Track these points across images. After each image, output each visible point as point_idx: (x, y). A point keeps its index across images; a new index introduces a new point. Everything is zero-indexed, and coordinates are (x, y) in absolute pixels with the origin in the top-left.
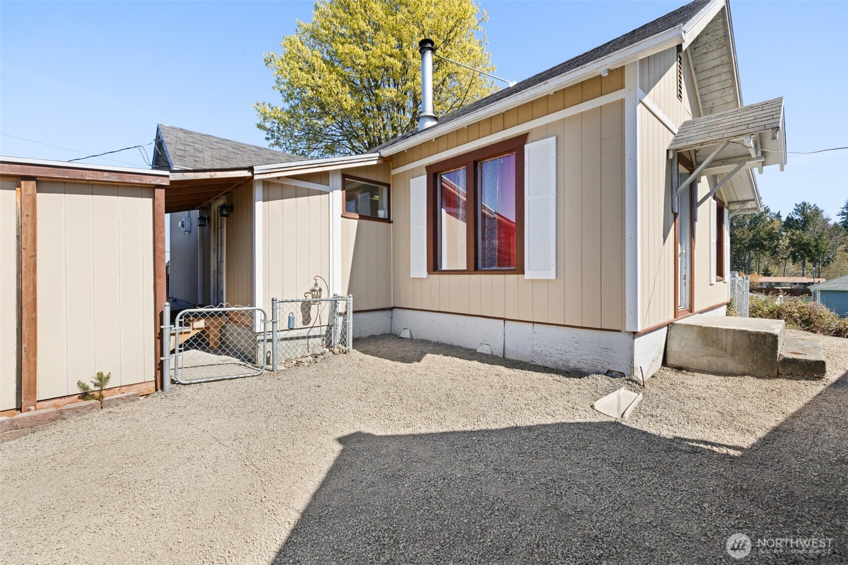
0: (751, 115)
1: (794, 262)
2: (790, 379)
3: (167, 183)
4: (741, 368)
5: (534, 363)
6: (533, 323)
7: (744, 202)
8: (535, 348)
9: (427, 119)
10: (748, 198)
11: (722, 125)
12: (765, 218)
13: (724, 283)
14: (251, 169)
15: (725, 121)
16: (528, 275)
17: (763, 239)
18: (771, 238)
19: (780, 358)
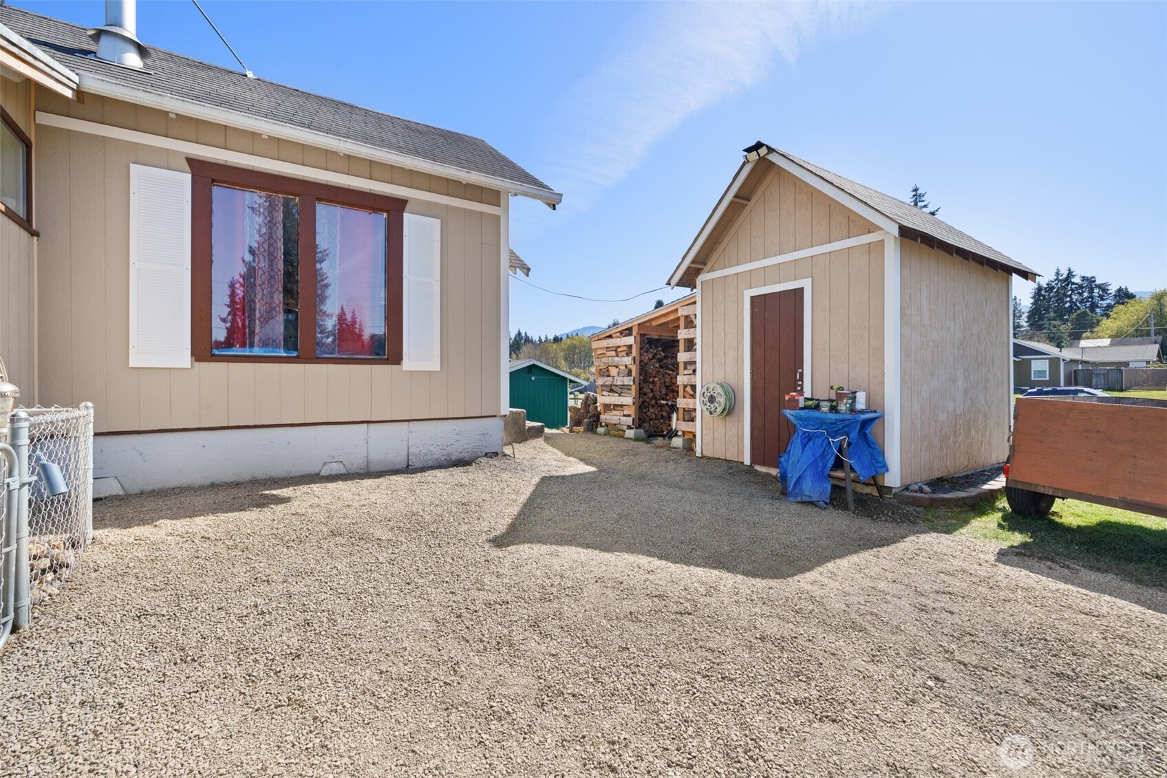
5: (413, 467)
6: (407, 421)
8: (412, 450)
16: (408, 364)
19: (527, 427)
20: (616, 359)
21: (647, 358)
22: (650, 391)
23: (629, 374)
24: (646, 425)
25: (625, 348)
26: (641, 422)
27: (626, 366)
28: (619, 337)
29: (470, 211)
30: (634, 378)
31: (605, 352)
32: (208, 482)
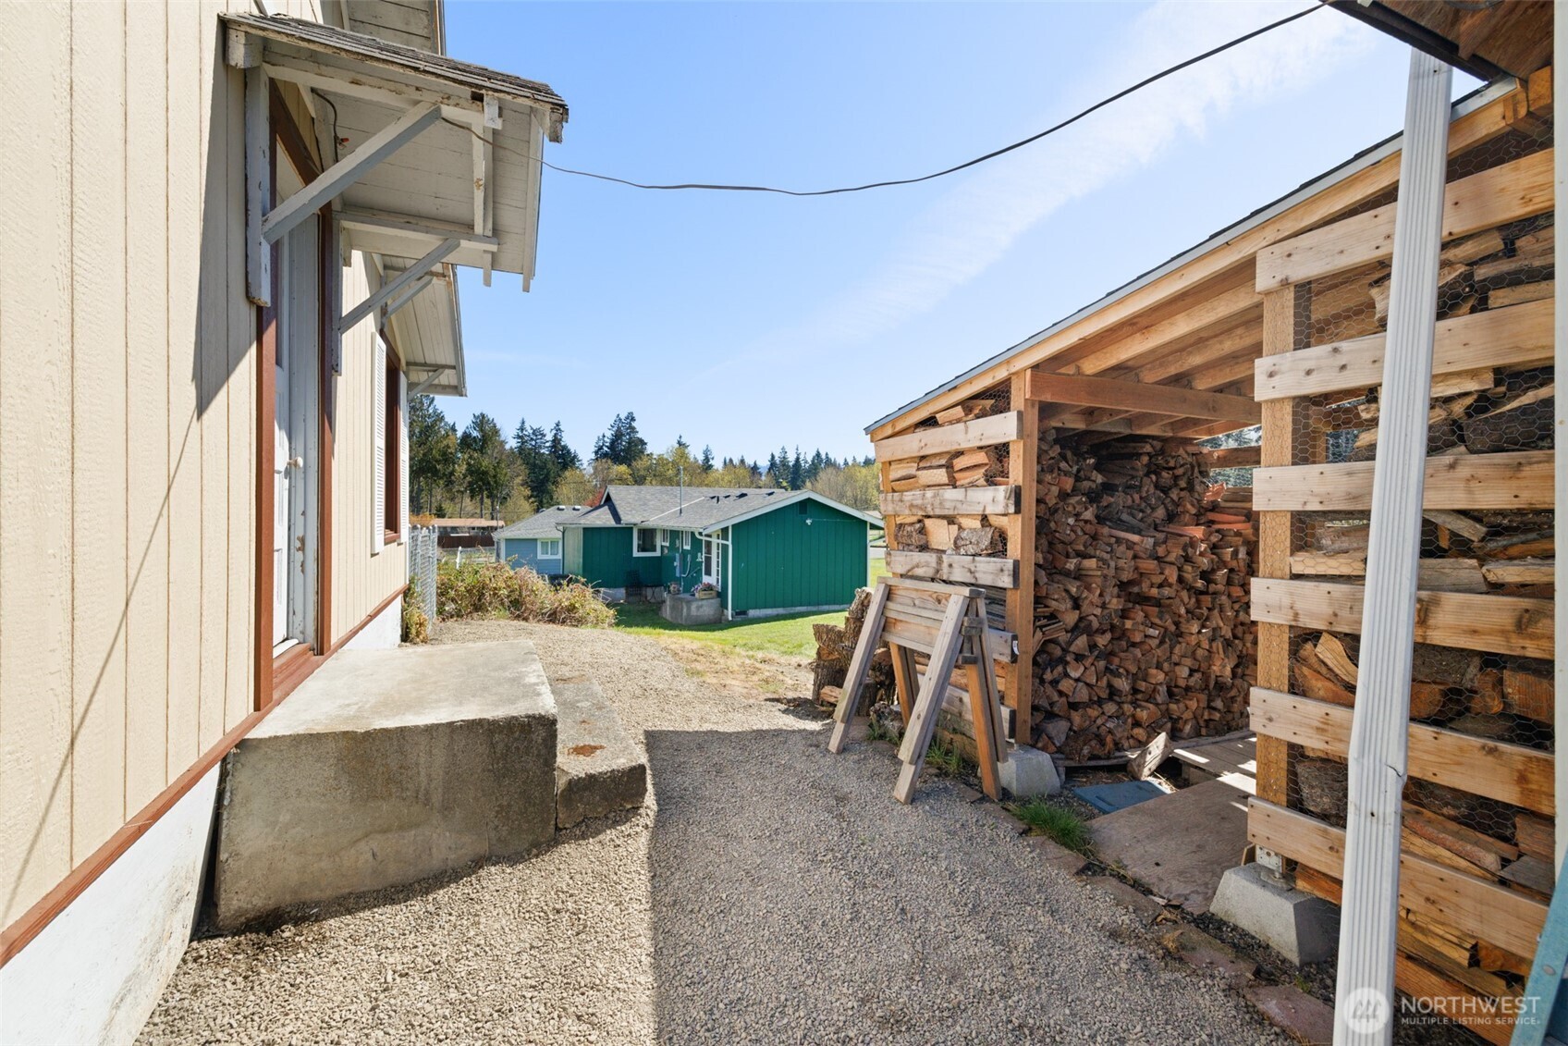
1: (472, 497)
2: (584, 837)
4: (471, 845)
7: (436, 368)
10: (443, 362)
13: (399, 544)
17: (436, 461)
18: (446, 460)
19: (561, 782)
20: (950, 494)
21: (1055, 490)
22: (1069, 604)
23: (998, 546)
24: (1058, 729)
25: (981, 458)
26: (1039, 716)
27: (984, 518)
28: (959, 421)
30: (1016, 564)
31: (913, 471)
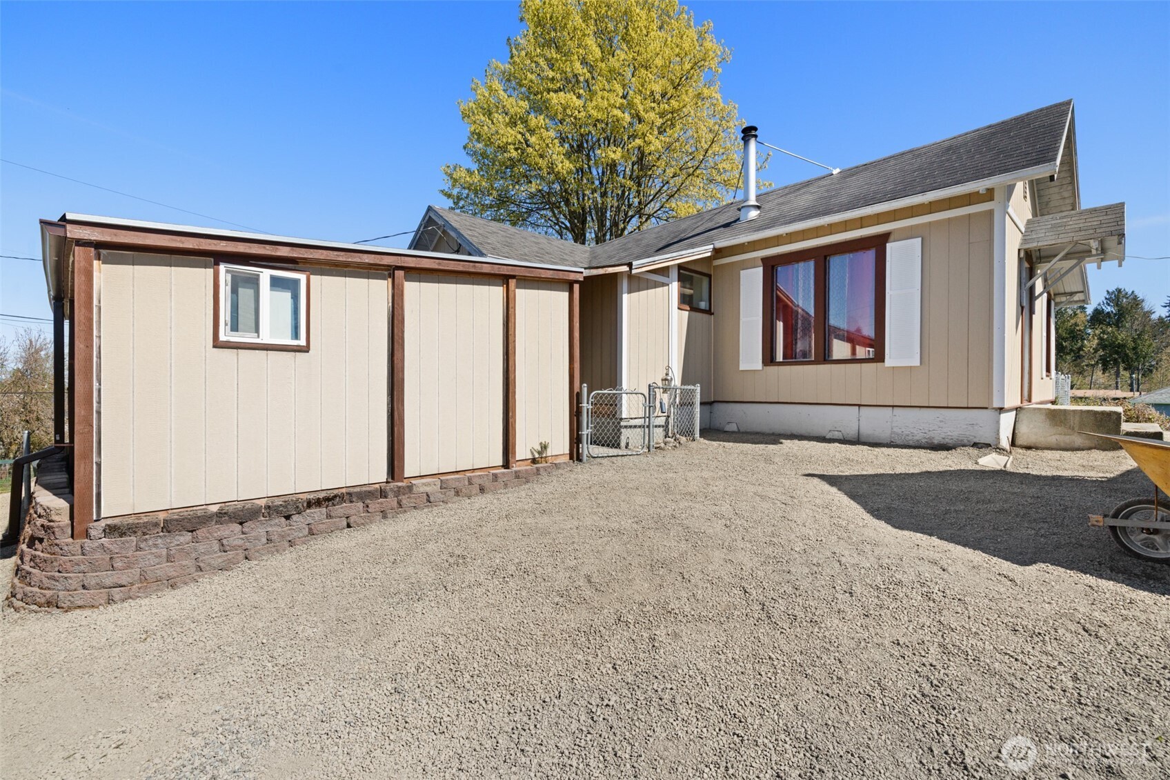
0: (1096, 219)
1: (1105, 370)
3: (582, 279)
4: (1087, 443)
5: (895, 444)
6: (893, 406)
7: (1072, 294)
8: (895, 430)
9: (752, 208)
10: (1076, 290)
11: (1069, 227)
12: (1065, 310)
13: (1050, 379)
14: (630, 265)
15: (1071, 223)
16: (889, 361)
17: (1063, 339)
19: (1122, 432)
29: (956, 218)
32: (771, 432)
